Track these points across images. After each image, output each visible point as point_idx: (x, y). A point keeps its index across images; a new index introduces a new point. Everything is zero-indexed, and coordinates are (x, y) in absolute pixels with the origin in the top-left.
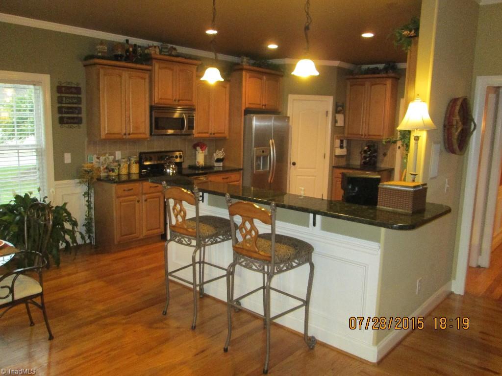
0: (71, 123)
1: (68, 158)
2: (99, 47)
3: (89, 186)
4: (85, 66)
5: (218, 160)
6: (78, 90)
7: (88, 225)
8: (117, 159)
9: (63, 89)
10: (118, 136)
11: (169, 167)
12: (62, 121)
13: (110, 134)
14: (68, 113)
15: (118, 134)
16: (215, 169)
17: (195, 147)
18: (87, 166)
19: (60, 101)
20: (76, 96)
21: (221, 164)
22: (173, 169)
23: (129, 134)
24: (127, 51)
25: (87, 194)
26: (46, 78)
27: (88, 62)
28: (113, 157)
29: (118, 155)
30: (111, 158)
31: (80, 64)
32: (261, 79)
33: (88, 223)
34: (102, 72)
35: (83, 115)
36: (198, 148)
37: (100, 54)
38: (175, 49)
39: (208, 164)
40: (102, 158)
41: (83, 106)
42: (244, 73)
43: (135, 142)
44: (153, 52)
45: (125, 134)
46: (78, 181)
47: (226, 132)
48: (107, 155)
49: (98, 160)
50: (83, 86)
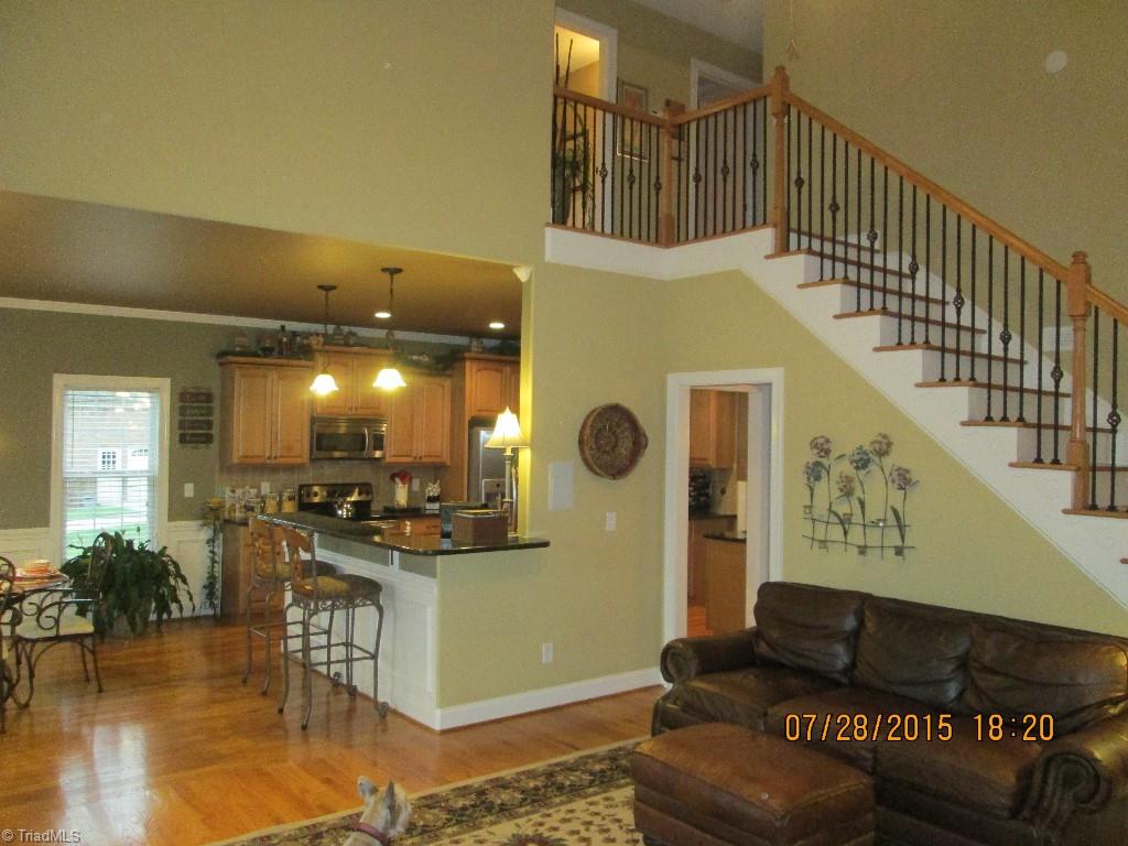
0: (196, 442)
1: (189, 490)
2: (238, 340)
3: (215, 531)
4: (221, 364)
5: (432, 500)
6: (209, 397)
7: (210, 587)
8: (263, 493)
9: (188, 396)
10: (259, 461)
11: (341, 507)
12: (183, 439)
13: (247, 457)
14: (193, 428)
15: (259, 457)
16: (428, 512)
17: (393, 477)
18: (214, 502)
19: (183, 411)
20: (204, 405)
21: (436, 506)
22: (348, 511)
23: (276, 458)
24: (280, 342)
25: (211, 541)
26: (166, 382)
27: (223, 360)
28: (255, 490)
29: (266, 488)
30: (253, 491)
31: (214, 361)
32: (501, 372)
33: (211, 583)
34: (237, 373)
35: (215, 431)
36: (397, 480)
37: (238, 349)
38: (354, 334)
39: (413, 505)
40: (239, 492)
41: (216, 418)
42: (468, 364)
43: (290, 468)
44: (314, 342)
45: (269, 458)
46: (201, 522)
47: (444, 454)
48: (247, 487)
49: (232, 494)
50: (216, 392)
